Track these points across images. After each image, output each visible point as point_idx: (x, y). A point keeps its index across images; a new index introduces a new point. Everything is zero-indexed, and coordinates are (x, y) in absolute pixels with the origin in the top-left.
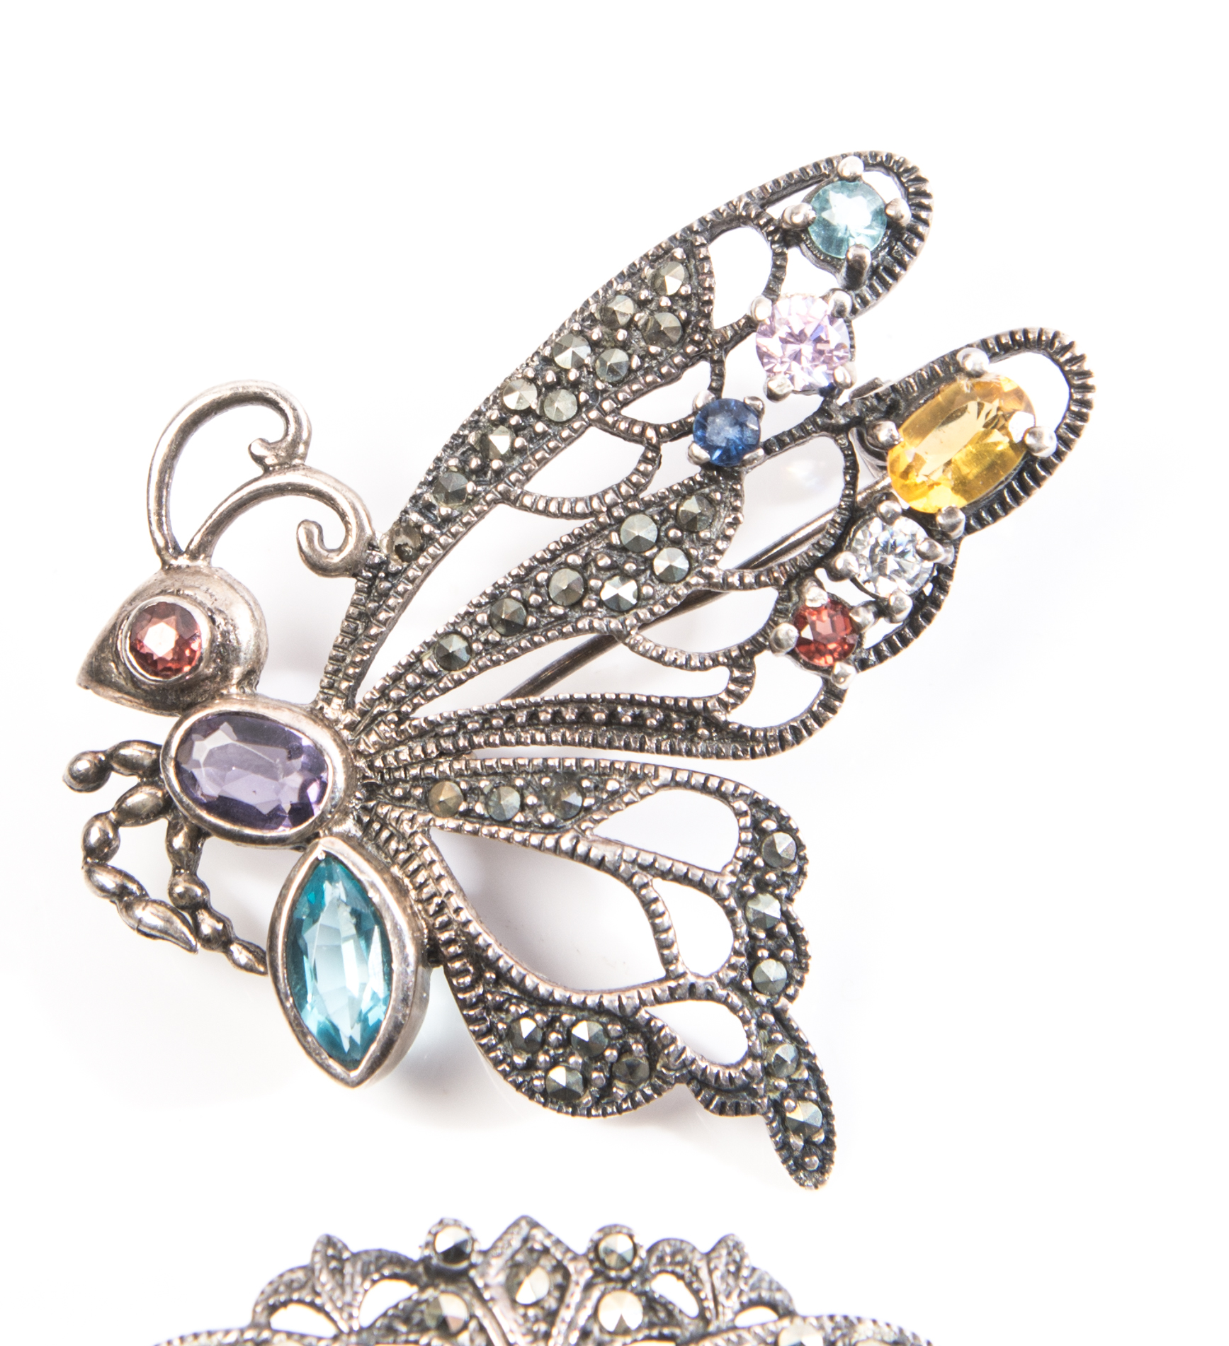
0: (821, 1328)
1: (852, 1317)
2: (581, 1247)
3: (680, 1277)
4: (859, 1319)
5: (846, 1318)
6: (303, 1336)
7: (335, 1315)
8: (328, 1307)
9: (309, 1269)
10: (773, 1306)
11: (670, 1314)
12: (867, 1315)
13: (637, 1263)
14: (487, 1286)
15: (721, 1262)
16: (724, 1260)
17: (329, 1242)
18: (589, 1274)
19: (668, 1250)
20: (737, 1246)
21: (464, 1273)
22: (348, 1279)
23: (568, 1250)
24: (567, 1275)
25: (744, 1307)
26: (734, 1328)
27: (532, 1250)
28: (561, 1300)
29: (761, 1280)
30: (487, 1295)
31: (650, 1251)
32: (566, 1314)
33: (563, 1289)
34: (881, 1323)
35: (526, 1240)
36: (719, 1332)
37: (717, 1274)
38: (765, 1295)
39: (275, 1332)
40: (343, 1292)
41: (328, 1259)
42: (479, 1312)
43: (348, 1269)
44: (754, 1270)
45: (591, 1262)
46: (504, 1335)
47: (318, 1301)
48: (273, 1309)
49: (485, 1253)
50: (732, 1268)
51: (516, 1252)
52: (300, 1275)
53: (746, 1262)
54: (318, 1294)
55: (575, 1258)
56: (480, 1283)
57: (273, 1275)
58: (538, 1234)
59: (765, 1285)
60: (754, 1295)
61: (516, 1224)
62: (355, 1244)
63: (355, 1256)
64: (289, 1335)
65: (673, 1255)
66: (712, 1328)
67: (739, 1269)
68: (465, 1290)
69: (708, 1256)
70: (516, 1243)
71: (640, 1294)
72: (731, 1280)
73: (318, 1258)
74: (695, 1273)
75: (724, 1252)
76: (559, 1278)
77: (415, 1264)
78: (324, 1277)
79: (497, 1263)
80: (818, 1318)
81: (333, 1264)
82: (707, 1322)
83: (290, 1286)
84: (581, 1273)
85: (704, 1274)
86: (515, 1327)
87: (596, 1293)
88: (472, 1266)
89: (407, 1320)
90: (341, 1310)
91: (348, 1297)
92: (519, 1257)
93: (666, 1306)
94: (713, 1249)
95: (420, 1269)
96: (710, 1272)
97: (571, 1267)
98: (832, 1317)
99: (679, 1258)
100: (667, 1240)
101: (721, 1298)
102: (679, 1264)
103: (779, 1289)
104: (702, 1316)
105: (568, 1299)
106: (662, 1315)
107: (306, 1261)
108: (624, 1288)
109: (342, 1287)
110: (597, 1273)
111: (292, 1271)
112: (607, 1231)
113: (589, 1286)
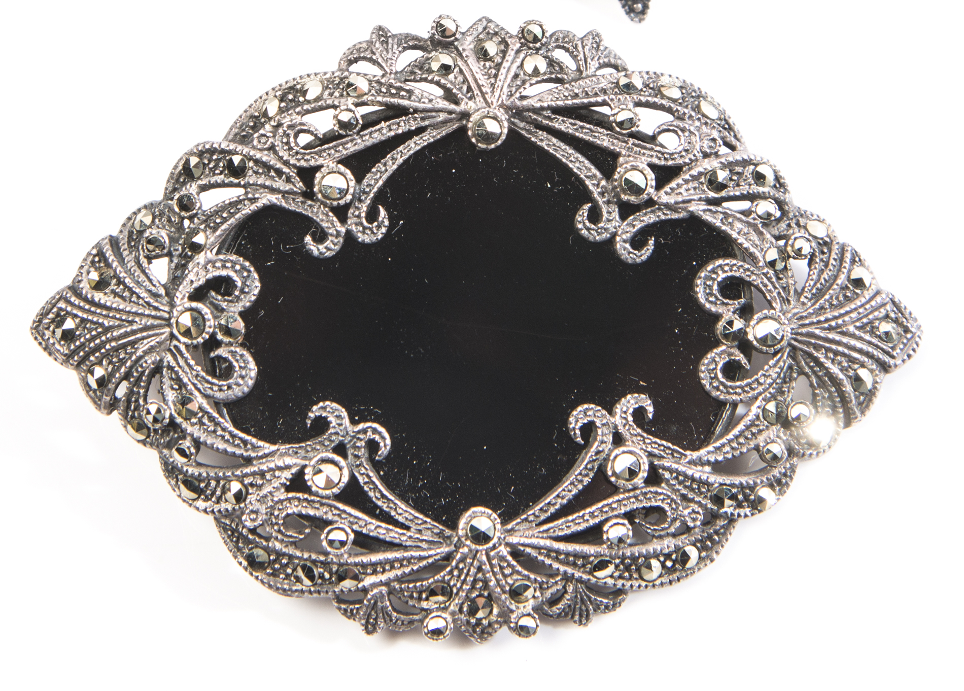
0: (642, 77)
1: (658, 72)
2: (514, 31)
3: (567, 50)
4: (662, 75)
5: (655, 73)
6: (365, 75)
7: (384, 64)
8: (380, 60)
9: (370, 43)
10: (616, 67)
11: (561, 68)
12: (666, 73)
13: (544, 40)
14: (464, 50)
15: (589, 42)
16: (591, 41)
17: (380, 28)
18: (518, 45)
19: (561, 36)
20: (598, 35)
21: (452, 43)
22: (390, 46)
23: (508, 33)
24: (507, 45)
25: (601, 66)
26: (596, 75)
27: (488, 33)
28: (504, 58)
29: (610, 53)
30: (464, 55)
31: (551, 36)
32: (506, 65)
33: (504, 53)
34: (674, 76)
35: (485, 29)
36: (588, 77)
37: (587, 48)
38: (613, 61)
39: (351, 73)
40: (388, 52)
41: (379, 36)
42: (460, 63)
43: (390, 40)
44: (606, 48)
45: (520, 39)
46: (473, 75)
47: (374, 57)
48: (351, 62)
49: (463, 34)
50: (595, 46)
51: (481, 33)
52: (364, 45)
53: (602, 43)
54: (374, 53)
55: (511, 37)
56: (461, 49)
57: (350, 45)
58: (492, 25)
59: (612, 56)
60: (606, 60)
61: (480, 20)
62: (394, 30)
63: (394, 36)
64: (358, 74)
65: (564, 38)
66: (584, 75)
67: (598, 46)
68: (452, 52)
69: (582, 39)
70: (480, 29)
71: (546, 57)
72: (594, 51)
73: (374, 36)
74: (576, 47)
75: (591, 37)
76: (502, 47)
77: (426, 41)
78: (378, 45)
79: (469, 39)
80: (640, 73)
81: (383, 39)
82: (581, 72)
83: (359, 50)
84: (515, 45)
85: (580, 48)
86: (478, 71)
87: (522, 55)
88: (456, 39)
89: (421, 69)
90: (386, 61)
91: (390, 56)
92: (481, 36)
93: (559, 64)
94: (585, 36)
95: (429, 43)
96: (583, 47)
97: (509, 41)
98: (647, 73)
99: (567, 39)
100: (561, 31)
101: (589, 60)
102: (566, 42)
103: (620, 59)
104: (579, 70)
105: (507, 58)
106: (557, 69)
107: (368, 38)
108: (537, 53)
109: (387, 50)
110: (522, 45)
111: (360, 43)
112: (529, 23)
113: (518, 52)
